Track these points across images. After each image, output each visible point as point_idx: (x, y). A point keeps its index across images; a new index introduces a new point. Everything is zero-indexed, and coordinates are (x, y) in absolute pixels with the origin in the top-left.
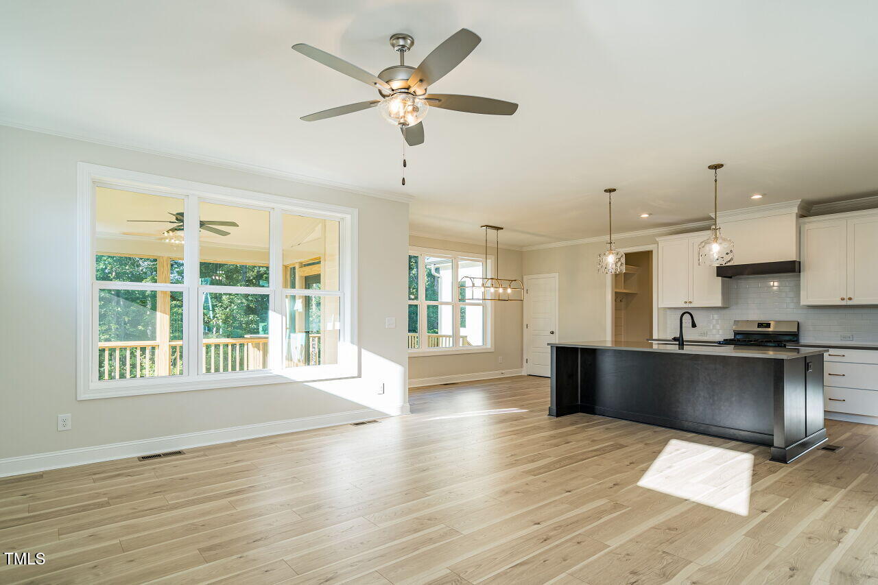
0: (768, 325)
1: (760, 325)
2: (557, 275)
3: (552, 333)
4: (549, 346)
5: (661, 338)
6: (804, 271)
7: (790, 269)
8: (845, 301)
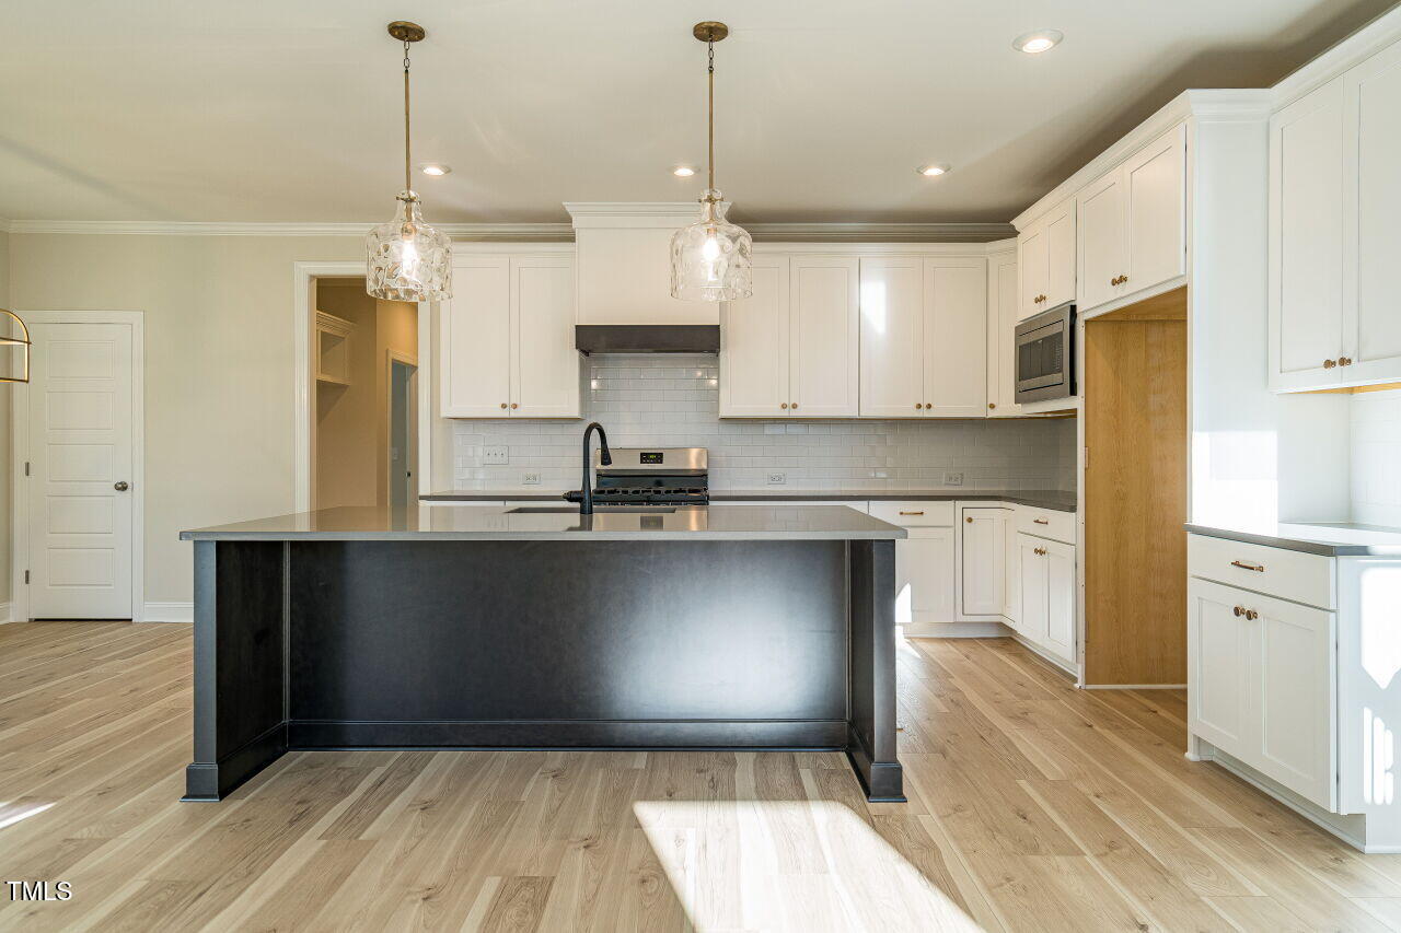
0: (659, 458)
1: (645, 457)
2: (137, 317)
3: (123, 487)
4: (189, 545)
5: (438, 491)
6: (726, 348)
7: (701, 342)
8: (787, 410)
